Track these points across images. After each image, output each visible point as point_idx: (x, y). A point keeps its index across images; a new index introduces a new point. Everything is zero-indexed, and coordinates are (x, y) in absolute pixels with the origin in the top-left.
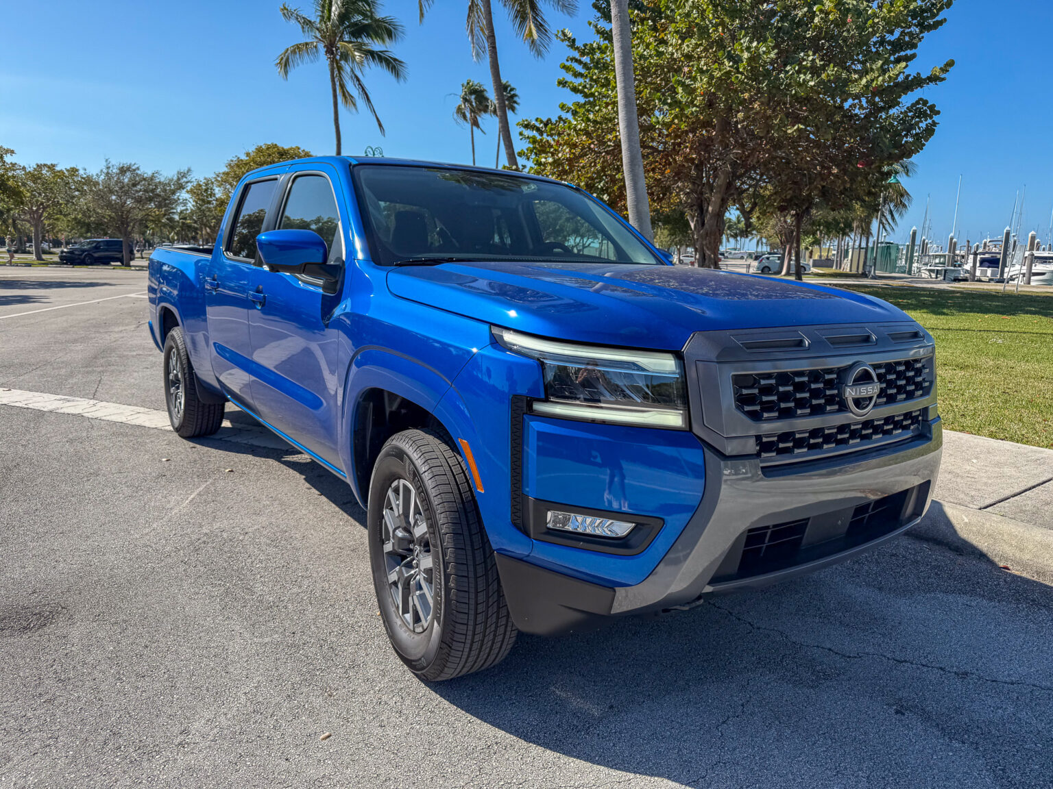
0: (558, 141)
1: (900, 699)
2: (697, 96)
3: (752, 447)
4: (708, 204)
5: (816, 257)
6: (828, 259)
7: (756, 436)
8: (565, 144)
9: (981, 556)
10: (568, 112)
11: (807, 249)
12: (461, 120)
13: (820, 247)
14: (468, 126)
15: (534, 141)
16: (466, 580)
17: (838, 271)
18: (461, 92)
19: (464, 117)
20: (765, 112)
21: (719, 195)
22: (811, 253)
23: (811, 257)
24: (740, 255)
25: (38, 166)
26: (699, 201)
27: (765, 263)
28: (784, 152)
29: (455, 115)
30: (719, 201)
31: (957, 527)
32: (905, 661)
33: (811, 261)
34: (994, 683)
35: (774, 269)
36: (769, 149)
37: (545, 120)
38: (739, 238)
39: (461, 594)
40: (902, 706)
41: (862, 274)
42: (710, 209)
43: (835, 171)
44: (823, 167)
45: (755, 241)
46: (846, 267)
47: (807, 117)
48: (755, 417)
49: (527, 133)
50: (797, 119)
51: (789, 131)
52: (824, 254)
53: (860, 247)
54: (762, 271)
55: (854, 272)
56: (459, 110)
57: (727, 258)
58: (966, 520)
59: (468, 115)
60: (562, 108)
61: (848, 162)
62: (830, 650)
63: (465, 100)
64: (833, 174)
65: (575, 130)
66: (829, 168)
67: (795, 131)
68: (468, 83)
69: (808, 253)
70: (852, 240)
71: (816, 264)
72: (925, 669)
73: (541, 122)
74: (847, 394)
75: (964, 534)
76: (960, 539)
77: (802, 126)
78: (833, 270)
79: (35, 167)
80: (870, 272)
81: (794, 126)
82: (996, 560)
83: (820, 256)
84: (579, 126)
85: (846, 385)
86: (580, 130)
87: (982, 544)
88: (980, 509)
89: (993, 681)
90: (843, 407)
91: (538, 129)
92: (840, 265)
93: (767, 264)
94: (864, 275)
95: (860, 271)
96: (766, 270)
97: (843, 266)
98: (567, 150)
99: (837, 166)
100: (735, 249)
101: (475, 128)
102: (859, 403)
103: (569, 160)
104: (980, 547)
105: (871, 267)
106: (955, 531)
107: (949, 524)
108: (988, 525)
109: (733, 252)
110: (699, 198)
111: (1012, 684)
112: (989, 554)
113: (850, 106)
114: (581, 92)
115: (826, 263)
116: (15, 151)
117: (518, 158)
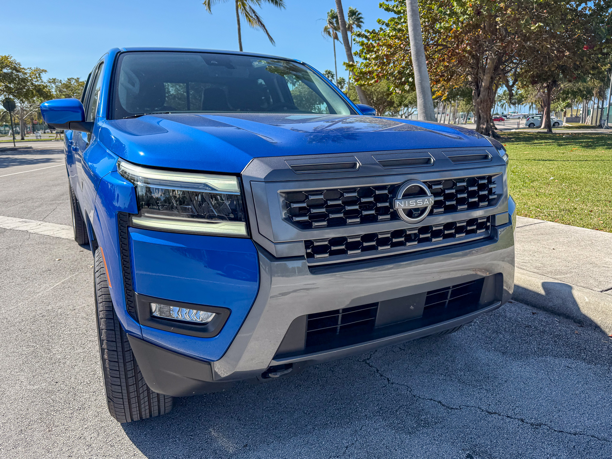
0: (379, 43)
1: (475, 446)
2: (468, 8)
3: (301, 251)
4: (482, 81)
5: (568, 115)
6: (577, 117)
7: (306, 242)
8: (384, 45)
9: (596, 327)
10: (383, 24)
11: (562, 110)
12: (326, 35)
13: (572, 109)
14: (331, 39)
15: (362, 44)
16: (115, 353)
17: (583, 125)
18: (328, 18)
19: (329, 33)
20: (515, 15)
21: (489, 75)
22: (565, 113)
23: (565, 116)
24: (518, 116)
25: (68, 79)
26: (476, 79)
27: (531, 120)
28: (532, 43)
29: (323, 33)
30: (489, 79)
31: (581, 305)
32: (495, 413)
33: (565, 118)
34: (560, 434)
35: (536, 125)
36: (519, 41)
37: (371, 31)
38: (517, 105)
39: (113, 364)
40: (474, 452)
41: (599, 126)
42: (483, 84)
43: (567, 53)
44: (558, 51)
45: (528, 106)
46: (588, 122)
47: (548, 17)
48: (305, 226)
49: (358, 39)
50: (539, 19)
51: (532, 28)
52: (574, 114)
53: (598, 107)
54: (529, 126)
55: (594, 125)
56: (326, 29)
57: (509, 118)
58: (587, 300)
59: (331, 32)
60: (379, 22)
61: (576, 47)
62: (440, 402)
63: (331, 23)
64: (566, 56)
65: (389, 36)
66: (563, 52)
67: (537, 27)
68: (331, 12)
69: (563, 113)
70: (593, 103)
71: (568, 121)
72: (508, 420)
73: (368, 32)
74: (397, 206)
75: (585, 311)
76: (582, 314)
77: (541, 24)
78: (580, 124)
79: (67, 80)
80: (604, 124)
81: (536, 24)
82: (607, 331)
83: (572, 115)
84: (391, 34)
85: (397, 199)
86: (392, 36)
87: (597, 319)
88: (601, 292)
89: (560, 432)
90: (395, 216)
91: (366, 37)
92: (584, 120)
93: (532, 122)
94: (600, 127)
95: (598, 124)
96: (532, 125)
97: (586, 121)
98: (385, 49)
99: (568, 50)
100: (515, 113)
101: (336, 40)
102: (410, 213)
103: (387, 56)
104: (595, 321)
105: (605, 120)
106: (579, 309)
107: (575, 303)
108: (602, 304)
109: (513, 114)
110: (476, 78)
111: (575, 434)
112: (602, 327)
113: (582, 9)
114: (393, 11)
115: (576, 119)
116: (47, 71)
117: (354, 56)
